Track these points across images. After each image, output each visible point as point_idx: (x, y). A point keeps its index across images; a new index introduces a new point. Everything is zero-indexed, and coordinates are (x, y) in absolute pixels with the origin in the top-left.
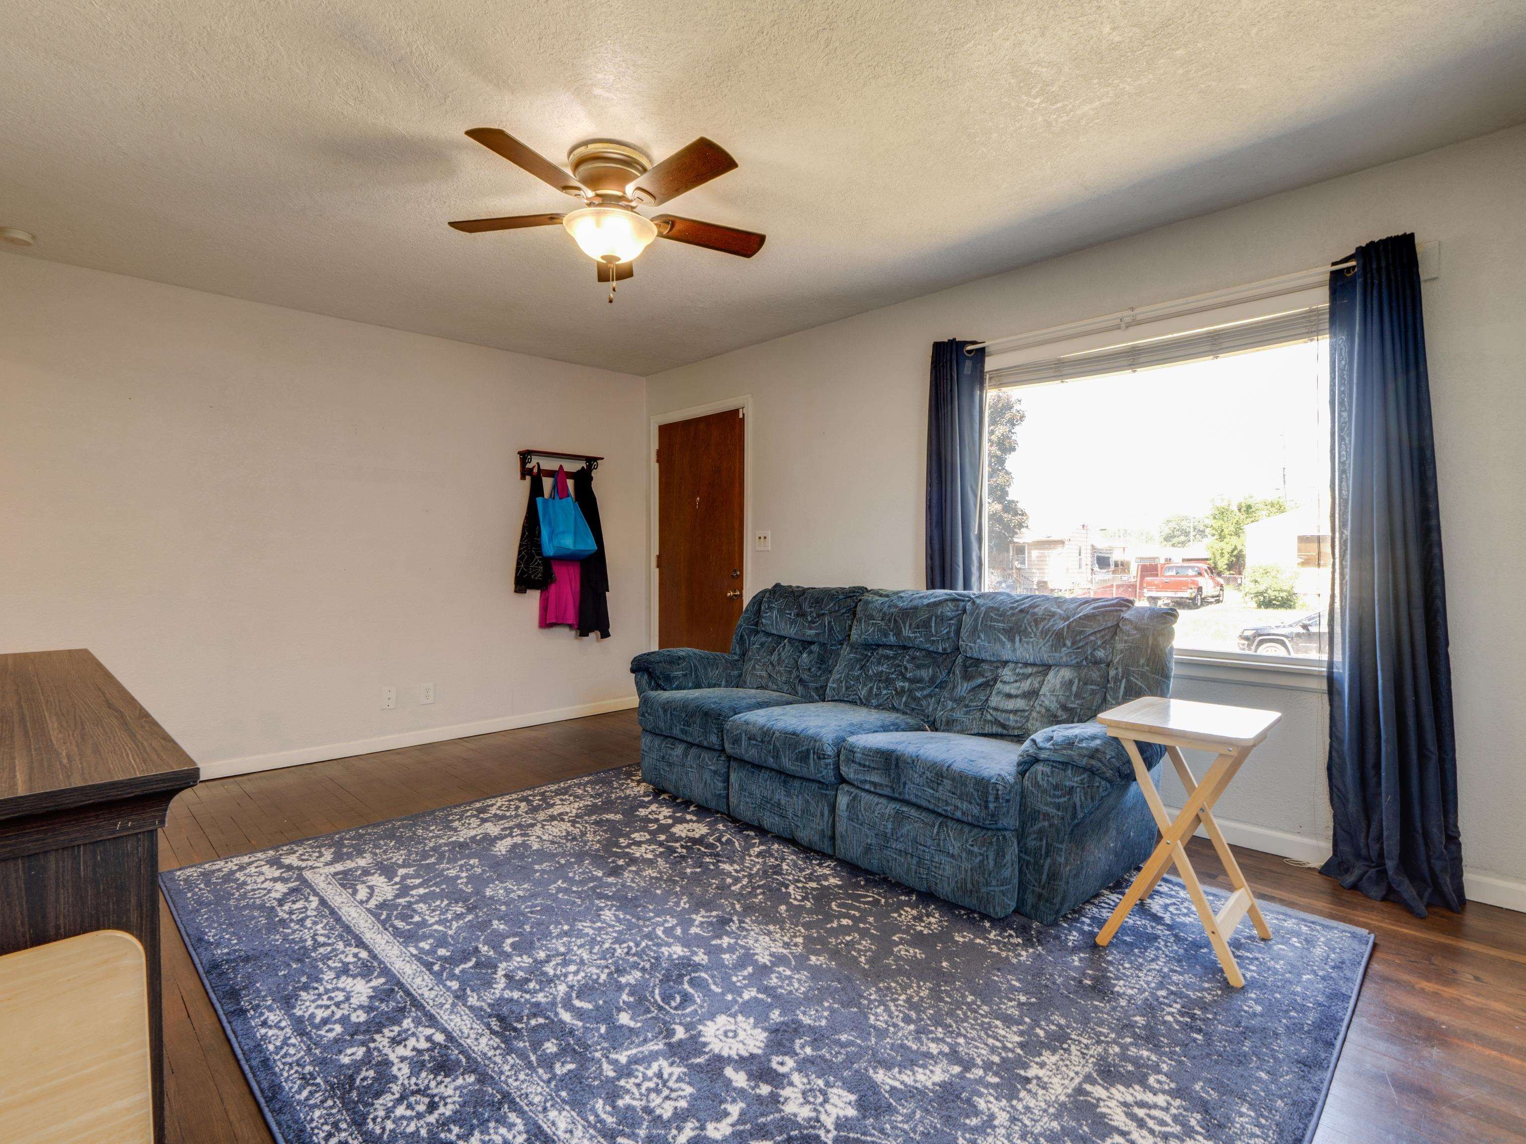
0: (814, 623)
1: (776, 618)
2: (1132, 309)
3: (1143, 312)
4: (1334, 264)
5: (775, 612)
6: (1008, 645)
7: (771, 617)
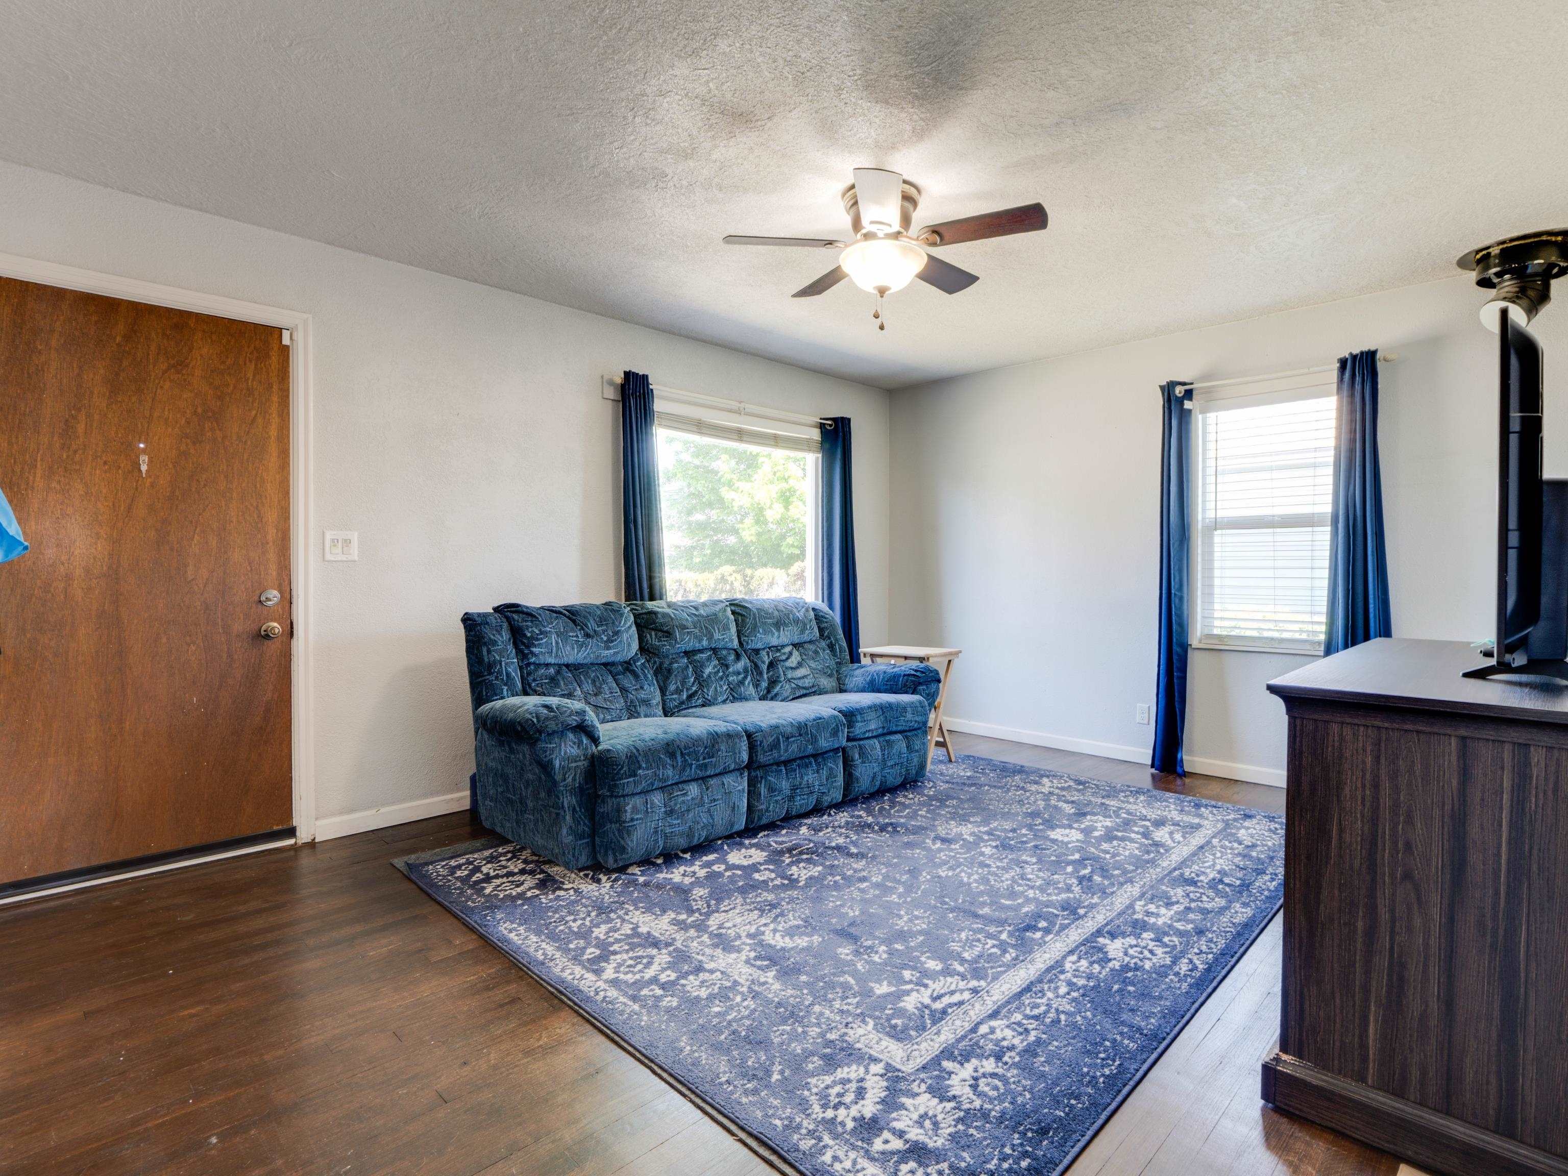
0: (612, 642)
1: (557, 643)
2: (740, 402)
3: (750, 408)
4: (824, 419)
5: (554, 636)
6: (776, 634)
7: (549, 644)
